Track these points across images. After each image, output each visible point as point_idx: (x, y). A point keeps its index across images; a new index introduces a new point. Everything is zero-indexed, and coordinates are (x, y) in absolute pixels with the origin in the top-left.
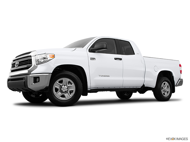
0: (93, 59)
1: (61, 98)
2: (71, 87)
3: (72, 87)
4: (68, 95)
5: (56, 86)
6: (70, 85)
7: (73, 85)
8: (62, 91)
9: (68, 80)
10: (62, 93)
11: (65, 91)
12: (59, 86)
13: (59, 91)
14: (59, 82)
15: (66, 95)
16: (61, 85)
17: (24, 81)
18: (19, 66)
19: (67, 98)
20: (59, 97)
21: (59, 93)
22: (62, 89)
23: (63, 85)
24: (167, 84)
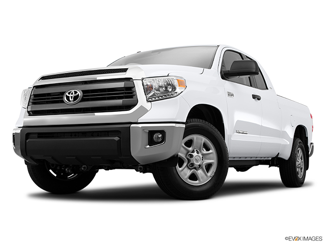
0: (230, 95)
1: (189, 180)
2: (208, 156)
3: (211, 155)
4: (203, 174)
5: (179, 154)
6: (205, 152)
7: (213, 151)
8: (191, 166)
9: (204, 139)
10: (191, 169)
11: (198, 164)
12: (185, 152)
13: (185, 164)
14: (185, 144)
15: (200, 172)
16: (188, 151)
17: (117, 139)
18: (83, 100)
19: (201, 180)
20: (187, 178)
21: (186, 169)
22: (193, 160)
23: (193, 152)
24: (300, 152)
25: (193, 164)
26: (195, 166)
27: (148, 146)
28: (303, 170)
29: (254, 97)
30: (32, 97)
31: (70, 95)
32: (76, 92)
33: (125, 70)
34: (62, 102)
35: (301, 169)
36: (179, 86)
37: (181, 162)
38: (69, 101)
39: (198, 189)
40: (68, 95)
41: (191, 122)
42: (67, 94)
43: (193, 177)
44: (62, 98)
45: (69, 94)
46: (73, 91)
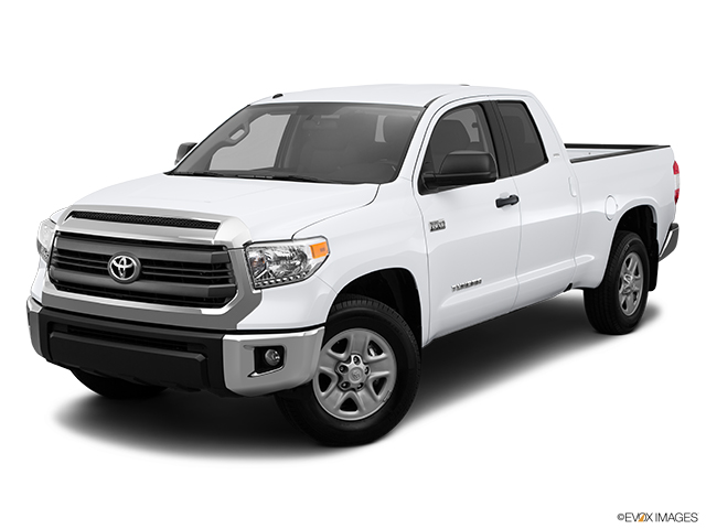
0: (437, 226)
1: (341, 412)
2: (377, 365)
3: (384, 362)
4: (369, 398)
5: (322, 368)
6: (374, 357)
7: (387, 354)
8: (346, 386)
9: (369, 335)
10: (345, 392)
11: (358, 382)
12: (333, 362)
13: (333, 385)
14: (333, 349)
15: (360, 395)
16: (339, 361)
17: (199, 357)
18: (141, 277)
19: (364, 409)
20: (337, 409)
21: (337, 391)
22: (347, 377)
23: (349, 360)
24: (635, 260)
25: (348, 384)
26: (352, 386)
27: (256, 374)
28: (639, 296)
30: (56, 250)
31: (119, 266)
32: (129, 262)
33: (215, 226)
34: (106, 273)
36: (314, 256)
37: (325, 381)
38: (118, 275)
39: (357, 426)
40: (116, 264)
41: (343, 308)
42: (114, 262)
43: (350, 405)
44: (106, 265)
46: (124, 259)
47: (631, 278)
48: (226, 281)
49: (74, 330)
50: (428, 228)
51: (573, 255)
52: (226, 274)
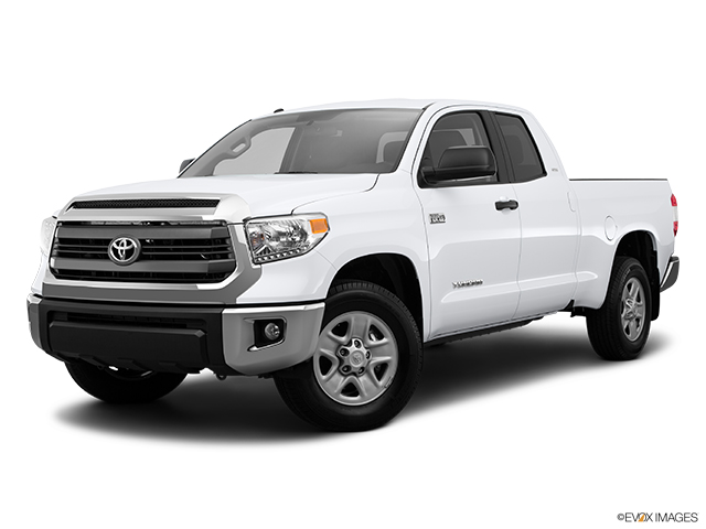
0: (437, 219)
1: (342, 396)
2: (378, 350)
3: (385, 347)
4: (370, 383)
5: (322, 350)
6: (374, 342)
7: (388, 339)
8: (346, 370)
9: (370, 319)
10: (346, 376)
11: (360, 365)
12: (334, 345)
13: (334, 368)
14: (333, 331)
15: (363, 381)
16: (340, 344)
17: (199, 333)
18: (142, 258)
19: (366, 394)
20: (337, 394)
21: (337, 375)
22: (349, 361)
23: (350, 344)
24: (636, 286)
25: (349, 367)
26: (353, 370)
27: (255, 348)
28: (642, 323)
29: (500, 206)
30: (57, 240)
31: (119, 248)
32: (129, 243)
33: (214, 203)
34: (106, 257)
35: (638, 320)
36: (313, 231)
37: (326, 364)
38: (118, 256)
39: (359, 412)
40: (116, 247)
41: (343, 290)
42: (114, 245)
43: (351, 390)
44: (106, 250)
45: (118, 244)
46: (124, 240)
47: (633, 304)
48: (225, 256)
49: (73, 317)
50: (428, 220)
51: (574, 269)
52: (225, 249)
